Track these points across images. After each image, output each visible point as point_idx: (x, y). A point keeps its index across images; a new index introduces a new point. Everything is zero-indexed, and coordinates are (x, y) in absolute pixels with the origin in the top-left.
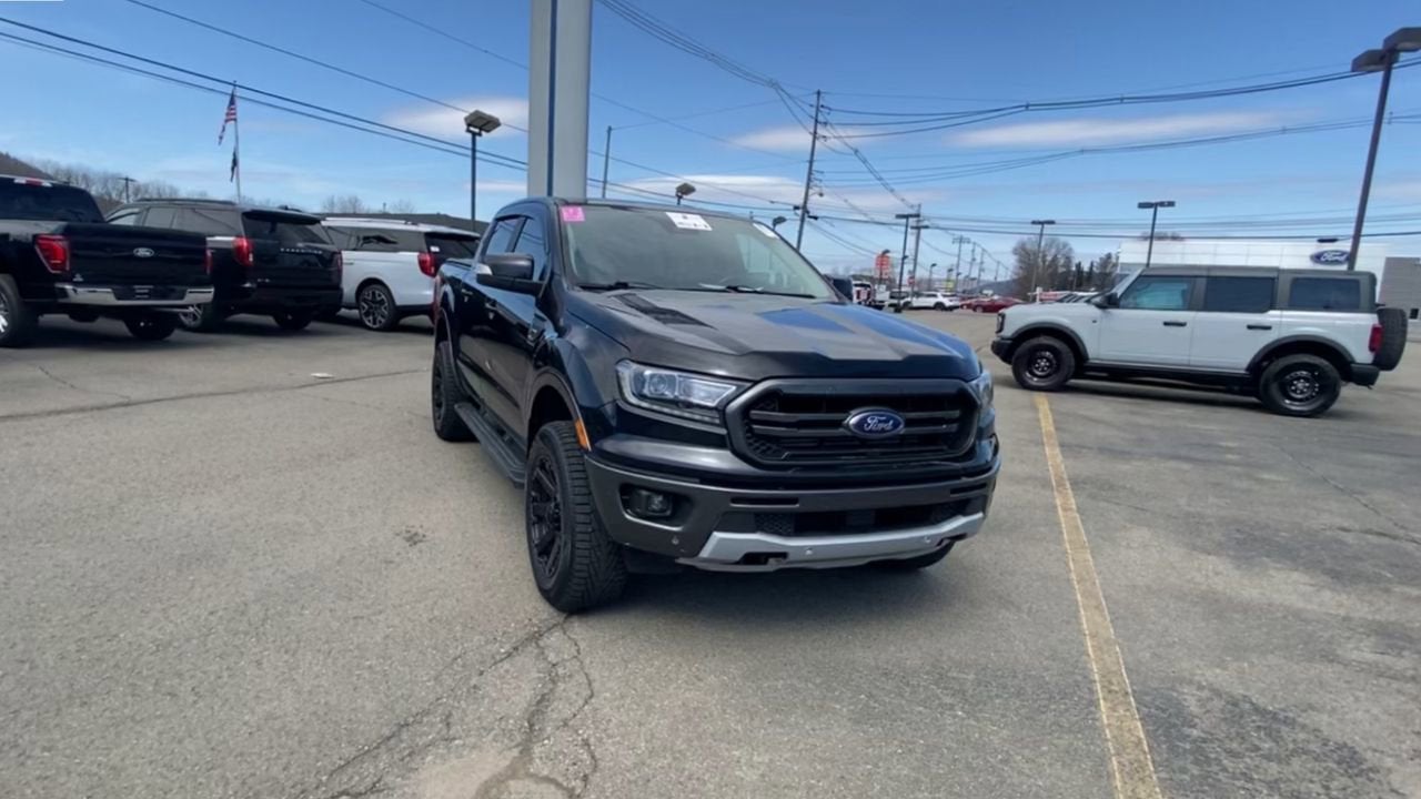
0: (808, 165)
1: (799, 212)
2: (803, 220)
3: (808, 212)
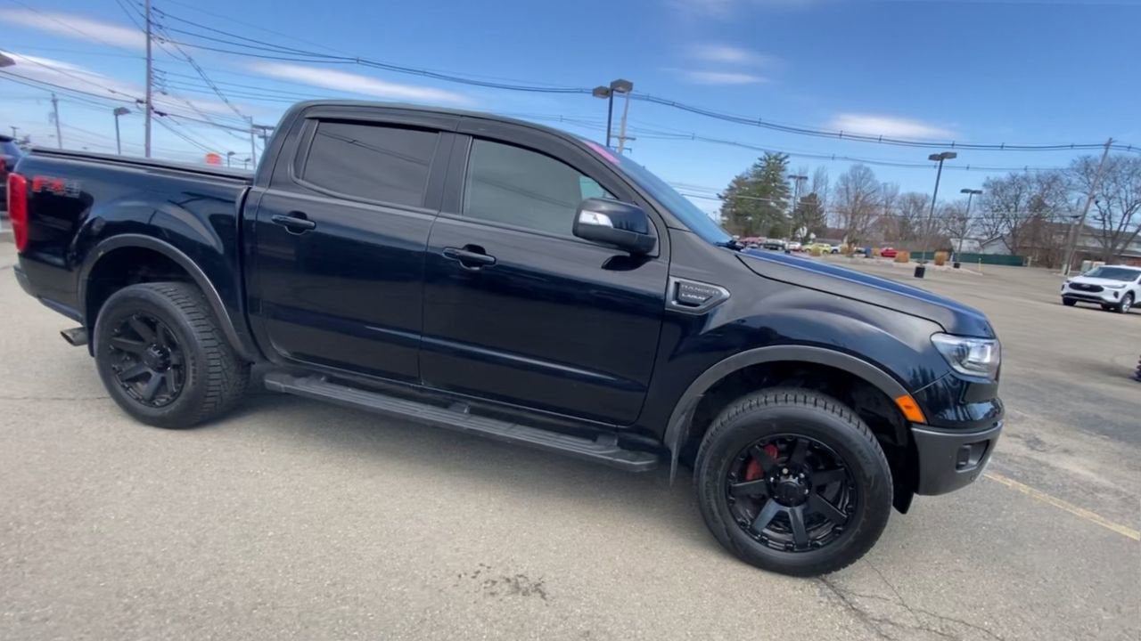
0: (145, 62)
1: (144, 106)
2: (148, 115)
3: (152, 108)
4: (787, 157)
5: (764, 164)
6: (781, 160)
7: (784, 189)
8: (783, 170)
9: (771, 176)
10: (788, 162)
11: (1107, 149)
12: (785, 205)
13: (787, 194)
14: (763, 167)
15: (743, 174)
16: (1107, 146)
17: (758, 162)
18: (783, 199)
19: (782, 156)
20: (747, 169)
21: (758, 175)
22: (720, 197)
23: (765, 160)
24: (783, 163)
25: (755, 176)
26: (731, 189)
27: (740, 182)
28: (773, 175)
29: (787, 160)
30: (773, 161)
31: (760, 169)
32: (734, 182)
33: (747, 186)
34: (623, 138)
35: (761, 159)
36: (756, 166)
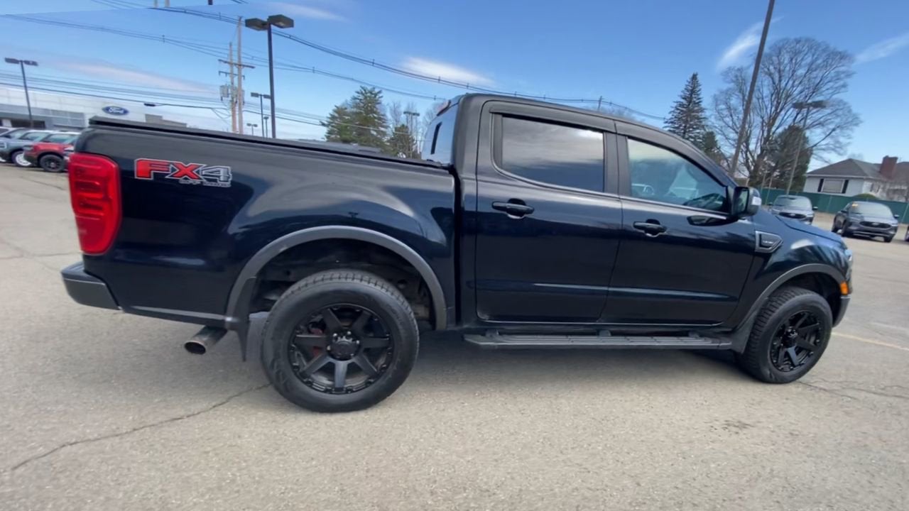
4: (380, 92)
5: (361, 97)
6: (376, 95)
7: (382, 120)
8: (379, 103)
9: (369, 108)
10: (382, 97)
11: (600, 103)
12: (384, 134)
13: (384, 124)
14: (361, 100)
15: (343, 105)
16: (600, 101)
17: (356, 95)
18: (382, 129)
19: (377, 90)
20: (346, 101)
21: (357, 106)
22: (323, 125)
23: (362, 93)
24: (377, 97)
25: (354, 107)
26: (333, 117)
27: (340, 111)
28: (370, 107)
29: (380, 95)
30: (369, 94)
31: (358, 101)
32: (335, 111)
33: (348, 116)
34: (240, 65)
35: (358, 93)
36: (355, 98)
